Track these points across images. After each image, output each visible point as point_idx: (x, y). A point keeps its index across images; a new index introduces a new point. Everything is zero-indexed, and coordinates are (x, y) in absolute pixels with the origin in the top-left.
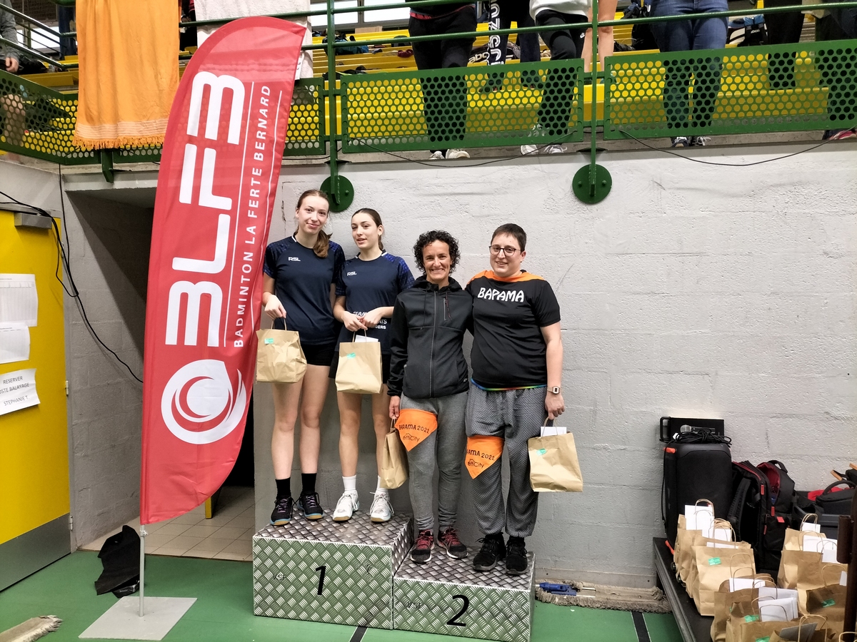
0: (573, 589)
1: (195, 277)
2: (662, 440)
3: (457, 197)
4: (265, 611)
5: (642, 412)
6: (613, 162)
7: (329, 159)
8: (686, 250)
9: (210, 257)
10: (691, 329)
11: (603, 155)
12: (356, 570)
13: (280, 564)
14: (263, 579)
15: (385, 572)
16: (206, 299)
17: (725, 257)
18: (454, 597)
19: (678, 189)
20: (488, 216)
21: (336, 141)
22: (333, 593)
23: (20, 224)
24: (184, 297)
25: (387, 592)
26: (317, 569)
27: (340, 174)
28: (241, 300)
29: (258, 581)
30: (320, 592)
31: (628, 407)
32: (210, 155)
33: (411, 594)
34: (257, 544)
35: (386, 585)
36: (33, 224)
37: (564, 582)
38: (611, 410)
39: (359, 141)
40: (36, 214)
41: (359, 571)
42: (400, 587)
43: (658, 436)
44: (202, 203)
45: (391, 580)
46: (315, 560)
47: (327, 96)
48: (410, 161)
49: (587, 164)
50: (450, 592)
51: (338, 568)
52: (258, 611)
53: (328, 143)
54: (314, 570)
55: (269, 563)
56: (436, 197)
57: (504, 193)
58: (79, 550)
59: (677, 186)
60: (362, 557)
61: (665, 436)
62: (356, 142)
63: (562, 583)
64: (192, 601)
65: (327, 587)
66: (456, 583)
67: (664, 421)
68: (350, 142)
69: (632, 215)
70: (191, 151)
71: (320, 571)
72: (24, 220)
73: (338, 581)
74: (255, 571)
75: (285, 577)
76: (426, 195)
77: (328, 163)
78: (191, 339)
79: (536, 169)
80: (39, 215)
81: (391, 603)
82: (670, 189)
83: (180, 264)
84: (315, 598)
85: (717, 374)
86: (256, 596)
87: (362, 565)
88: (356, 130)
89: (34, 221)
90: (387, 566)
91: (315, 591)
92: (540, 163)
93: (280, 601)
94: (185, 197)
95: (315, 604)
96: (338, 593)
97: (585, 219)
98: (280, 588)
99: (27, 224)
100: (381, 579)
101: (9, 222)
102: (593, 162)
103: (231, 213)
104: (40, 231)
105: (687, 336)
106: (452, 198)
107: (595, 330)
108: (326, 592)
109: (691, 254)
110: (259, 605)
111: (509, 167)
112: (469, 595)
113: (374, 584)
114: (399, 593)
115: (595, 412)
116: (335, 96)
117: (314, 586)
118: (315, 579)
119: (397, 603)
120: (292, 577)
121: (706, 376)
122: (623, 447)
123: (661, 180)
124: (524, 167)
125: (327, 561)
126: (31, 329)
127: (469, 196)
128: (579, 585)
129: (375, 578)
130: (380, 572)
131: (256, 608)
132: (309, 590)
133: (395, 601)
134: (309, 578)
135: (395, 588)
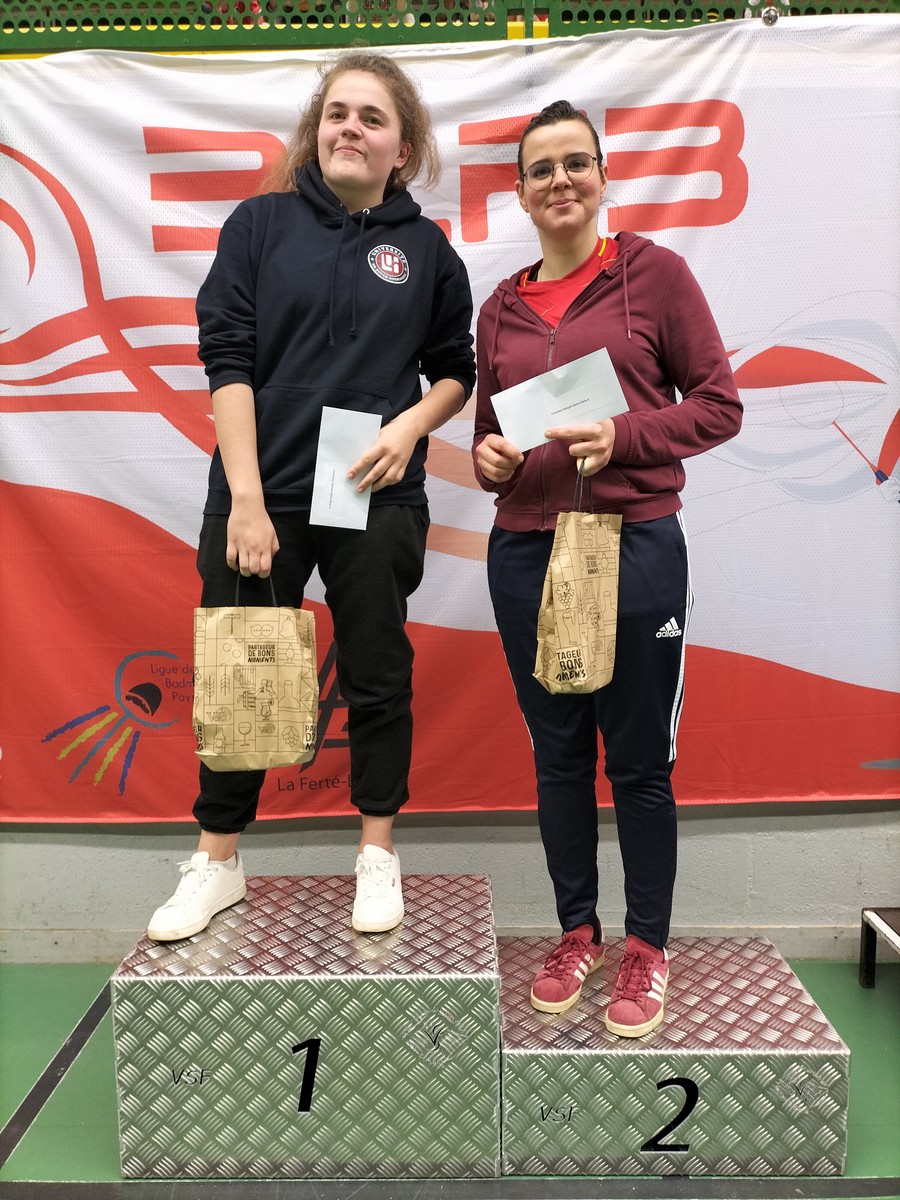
4: (150, 1165)
12: (403, 1042)
13: (191, 1041)
14: (143, 1085)
15: (483, 1039)
22: (340, 1103)
25: (485, 1088)
26: (296, 1049)
29: (130, 1090)
30: (305, 1104)
33: (550, 1087)
34: (126, 995)
35: (484, 1072)
42: (520, 1073)
45: (496, 1057)
46: (289, 1025)
50: (649, 1073)
51: (355, 1039)
52: (133, 1167)
54: (287, 1050)
55: (158, 1042)
60: (419, 1006)
65: (323, 1090)
71: (304, 1052)
73: (355, 1072)
74: (121, 1066)
75: (207, 1074)
81: (495, 1113)
84: (292, 1121)
86: (124, 1129)
87: (420, 1026)
90: (486, 1025)
91: (294, 1100)
93: (195, 1136)
95: (291, 1136)
96: (355, 1104)
98: (194, 1105)
100: (472, 1060)
108: (319, 1102)
110: (133, 1152)
112: (699, 1075)
114: (518, 1087)
117: (290, 1090)
118: (293, 1071)
119: (512, 1112)
120: (224, 1073)
125: (321, 1026)
129: (455, 1058)
130: (469, 1042)
131: (127, 1160)
132: (274, 1104)
133: (508, 1107)
134: (273, 1073)
135: (509, 1075)
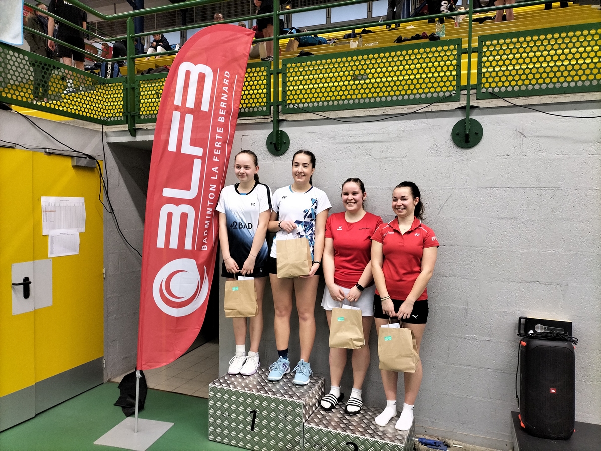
0: (445, 445)
1: (177, 202)
2: (520, 334)
3: (363, 145)
4: (216, 438)
5: (504, 312)
6: (484, 116)
7: (273, 119)
8: (543, 185)
9: (188, 188)
10: (546, 248)
11: (476, 111)
12: (277, 416)
13: (226, 406)
14: (215, 415)
15: (298, 420)
16: (184, 217)
17: (576, 192)
18: (347, 444)
19: (538, 137)
20: (386, 158)
21: (278, 106)
22: (261, 431)
23: (75, 165)
24: (170, 215)
25: (299, 434)
26: (251, 412)
27: (281, 129)
28: (207, 217)
29: (212, 416)
30: (253, 429)
31: (493, 308)
32: (189, 118)
33: (316, 438)
34: (212, 390)
35: (298, 429)
36: (83, 165)
37: (438, 439)
38: (479, 309)
39: (294, 105)
40: (86, 158)
41: (279, 417)
42: (308, 432)
43: (517, 332)
44: (183, 151)
45: (301, 426)
46: (250, 406)
47: (273, 74)
48: (329, 118)
49: (464, 118)
50: (344, 439)
51: (265, 413)
52: (211, 437)
53: (272, 107)
54: (249, 413)
55: (219, 404)
56: (347, 145)
57: (398, 141)
58: (109, 381)
59: (537, 134)
60: (281, 407)
61: (522, 332)
62: (291, 106)
63: (437, 440)
64: (171, 425)
65: (258, 426)
66: (348, 433)
67: (522, 320)
68: (288, 107)
69: (499, 158)
70: (177, 115)
71: (253, 414)
72: (78, 162)
73: (265, 422)
74: (210, 409)
75: (230, 415)
76: (340, 143)
77: (272, 121)
78: (174, 244)
79: (423, 123)
80: (88, 158)
81: (301, 442)
82: (530, 137)
83: (168, 193)
84: (249, 433)
85: (567, 285)
86: (210, 427)
87: (282, 412)
88: (291, 97)
89: (84, 162)
90: (299, 415)
91: (249, 428)
92: (427, 118)
93: (226, 432)
94: (172, 147)
95: (249, 437)
96: (265, 431)
97: (462, 160)
98: (226, 423)
99: (79, 164)
100: (295, 425)
101: (69, 163)
102: (468, 116)
103: (202, 158)
104: (89, 169)
105: (544, 253)
106: (359, 145)
107: (468, 246)
108: (256, 430)
109: (547, 188)
110: (212, 434)
111: (402, 121)
112: (358, 444)
113: (289, 427)
114: (307, 436)
115: (466, 310)
116: (278, 73)
117: (249, 424)
118: (249, 419)
119: (306, 443)
120: (234, 416)
121: (558, 286)
122: (488, 339)
123: (523, 130)
124: (414, 121)
125: (258, 407)
126: (80, 233)
127: (372, 144)
128: (450, 442)
129: (290, 423)
130: (294, 420)
131: (210, 435)
132: (245, 427)
133: (305, 441)
134: (245, 418)
135: (305, 432)
